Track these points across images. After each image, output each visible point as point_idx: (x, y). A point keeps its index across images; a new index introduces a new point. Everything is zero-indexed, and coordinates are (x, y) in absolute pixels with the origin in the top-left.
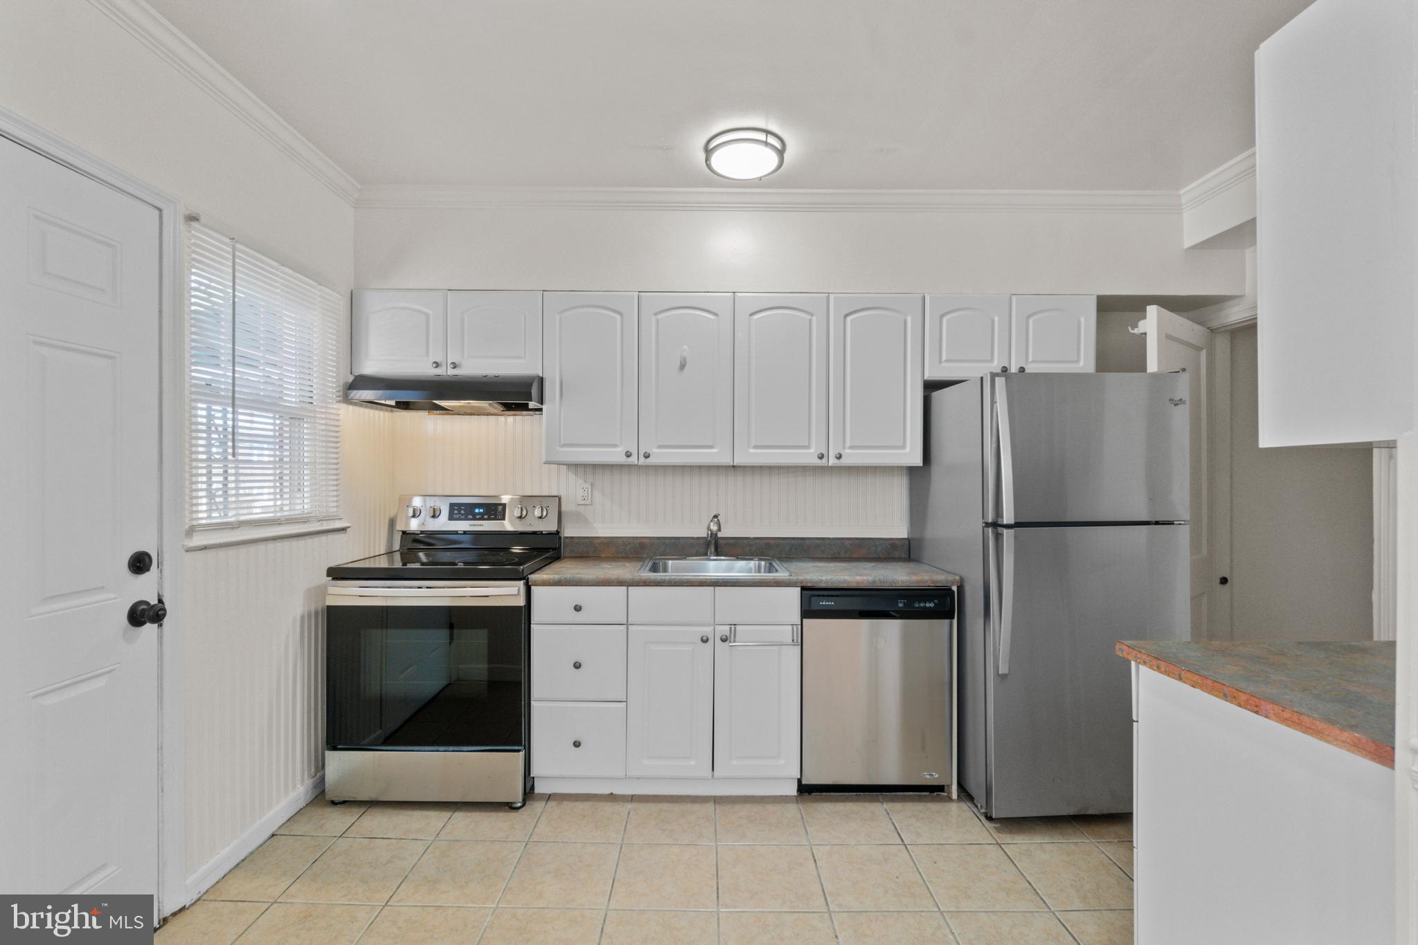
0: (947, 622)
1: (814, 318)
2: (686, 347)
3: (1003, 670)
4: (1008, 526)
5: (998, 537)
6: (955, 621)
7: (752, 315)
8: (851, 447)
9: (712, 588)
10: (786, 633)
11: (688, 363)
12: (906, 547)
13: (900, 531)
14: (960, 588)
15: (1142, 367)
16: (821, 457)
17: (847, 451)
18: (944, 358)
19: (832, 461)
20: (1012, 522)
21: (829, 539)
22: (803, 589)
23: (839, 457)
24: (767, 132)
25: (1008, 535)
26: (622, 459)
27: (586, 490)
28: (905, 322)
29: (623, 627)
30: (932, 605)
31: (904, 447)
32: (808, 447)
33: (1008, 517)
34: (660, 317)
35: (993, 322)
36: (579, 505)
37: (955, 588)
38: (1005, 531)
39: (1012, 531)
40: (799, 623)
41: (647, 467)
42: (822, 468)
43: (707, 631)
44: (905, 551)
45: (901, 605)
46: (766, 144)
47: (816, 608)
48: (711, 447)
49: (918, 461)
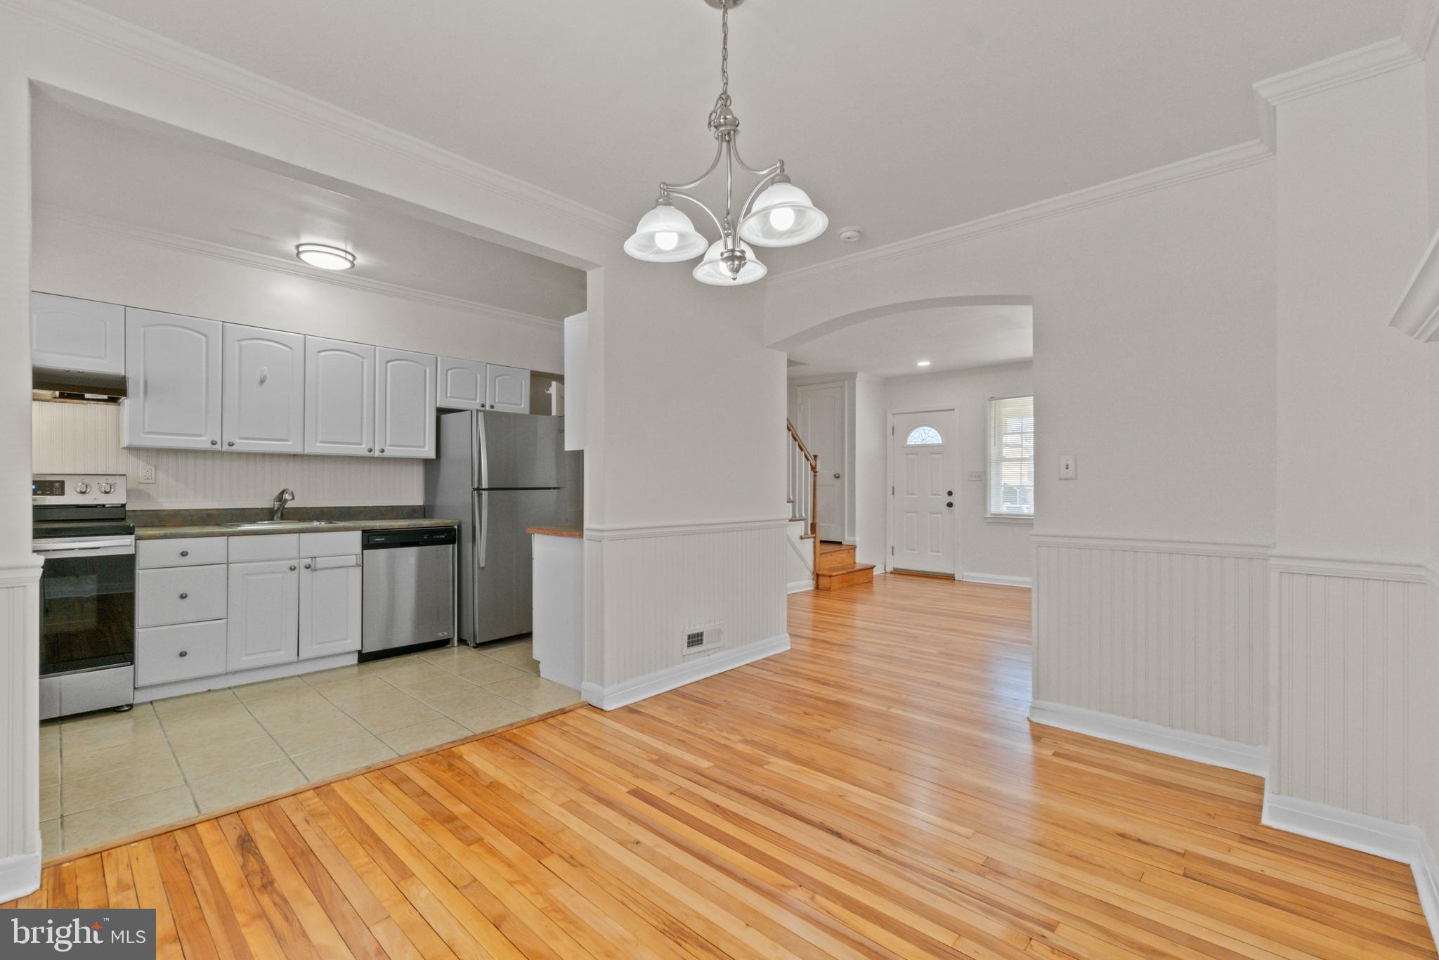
0: (451, 546)
1: (365, 360)
2: (265, 368)
3: (482, 564)
4: (485, 490)
5: (480, 496)
6: (456, 545)
7: (319, 352)
8: (390, 446)
9: (297, 534)
10: (353, 560)
11: (267, 380)
12: (423, 510)
13: (418, 501)
14: (459, 526)
15: (549, 413)
16: (370, 450)
17: (388, 448)
18: (449, 395)
19: (377, 454)
20: (487, 487)
21: (369, 507)
22: (364, 531)
23: (383, 451)
24: (346, 252)
25: (485, 494)
26: (208, 446)
27: (150, 471)
28: (425, 371)
29: (225, 566)
30: (443, 536)
31: (424, 447)
32: (361, 444)
33: (485, 485)
34: (242, 343)
35: (477, 378)
36: (143, 483)
37: (456, 527)
38: (483, 492)
39: (487, 492)
40: (361, 553)
41: (231, 453)
42: (371, 458)
43: (294, 563)
44: (423, 511)
45: (425, 538)
46: (346, 259)
47: (373, 543)
48: (287, 440)
49: (432, 455)
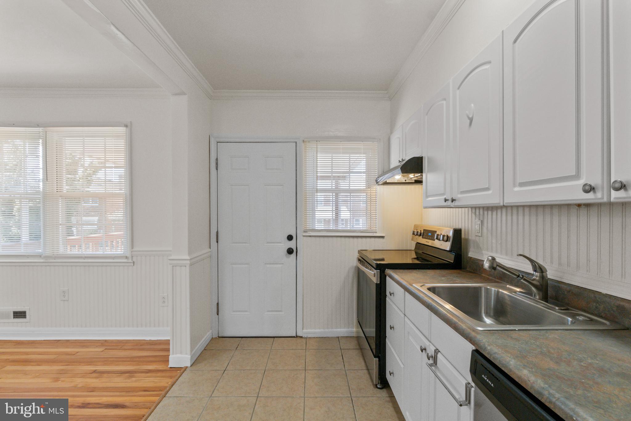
7: (515, 41)
23: (618, 187)
26: (444, 203)
27: (479, 226)
29: (403, 316)
34: (461, 88)
36: (476, 236)
43: (426, 343)
48: (488, 189)
